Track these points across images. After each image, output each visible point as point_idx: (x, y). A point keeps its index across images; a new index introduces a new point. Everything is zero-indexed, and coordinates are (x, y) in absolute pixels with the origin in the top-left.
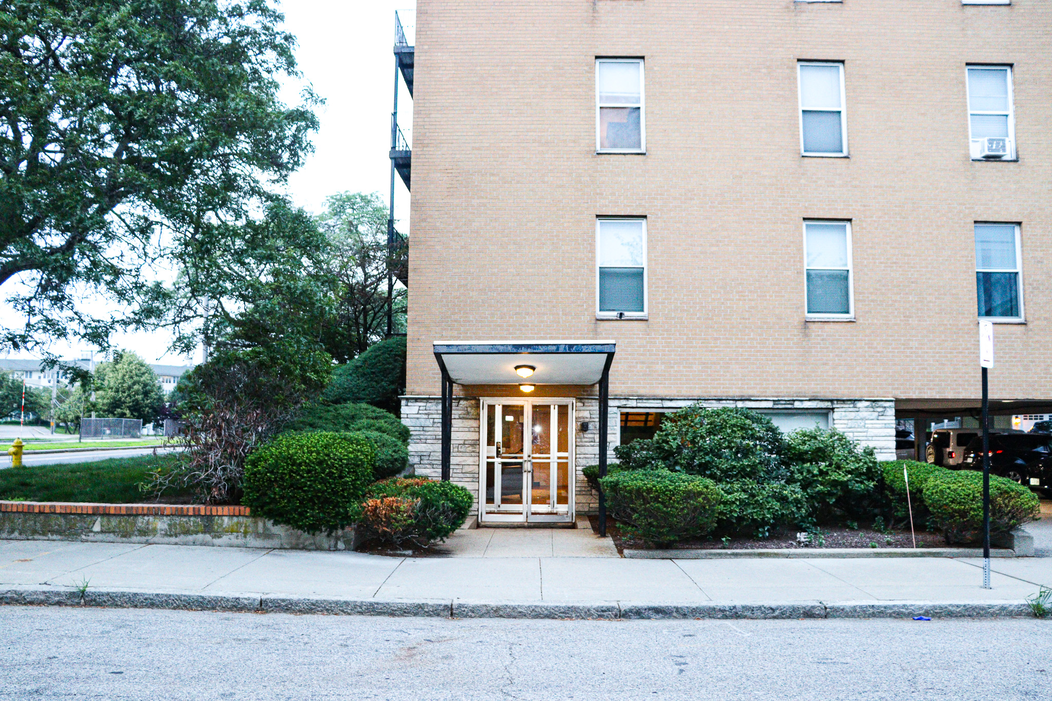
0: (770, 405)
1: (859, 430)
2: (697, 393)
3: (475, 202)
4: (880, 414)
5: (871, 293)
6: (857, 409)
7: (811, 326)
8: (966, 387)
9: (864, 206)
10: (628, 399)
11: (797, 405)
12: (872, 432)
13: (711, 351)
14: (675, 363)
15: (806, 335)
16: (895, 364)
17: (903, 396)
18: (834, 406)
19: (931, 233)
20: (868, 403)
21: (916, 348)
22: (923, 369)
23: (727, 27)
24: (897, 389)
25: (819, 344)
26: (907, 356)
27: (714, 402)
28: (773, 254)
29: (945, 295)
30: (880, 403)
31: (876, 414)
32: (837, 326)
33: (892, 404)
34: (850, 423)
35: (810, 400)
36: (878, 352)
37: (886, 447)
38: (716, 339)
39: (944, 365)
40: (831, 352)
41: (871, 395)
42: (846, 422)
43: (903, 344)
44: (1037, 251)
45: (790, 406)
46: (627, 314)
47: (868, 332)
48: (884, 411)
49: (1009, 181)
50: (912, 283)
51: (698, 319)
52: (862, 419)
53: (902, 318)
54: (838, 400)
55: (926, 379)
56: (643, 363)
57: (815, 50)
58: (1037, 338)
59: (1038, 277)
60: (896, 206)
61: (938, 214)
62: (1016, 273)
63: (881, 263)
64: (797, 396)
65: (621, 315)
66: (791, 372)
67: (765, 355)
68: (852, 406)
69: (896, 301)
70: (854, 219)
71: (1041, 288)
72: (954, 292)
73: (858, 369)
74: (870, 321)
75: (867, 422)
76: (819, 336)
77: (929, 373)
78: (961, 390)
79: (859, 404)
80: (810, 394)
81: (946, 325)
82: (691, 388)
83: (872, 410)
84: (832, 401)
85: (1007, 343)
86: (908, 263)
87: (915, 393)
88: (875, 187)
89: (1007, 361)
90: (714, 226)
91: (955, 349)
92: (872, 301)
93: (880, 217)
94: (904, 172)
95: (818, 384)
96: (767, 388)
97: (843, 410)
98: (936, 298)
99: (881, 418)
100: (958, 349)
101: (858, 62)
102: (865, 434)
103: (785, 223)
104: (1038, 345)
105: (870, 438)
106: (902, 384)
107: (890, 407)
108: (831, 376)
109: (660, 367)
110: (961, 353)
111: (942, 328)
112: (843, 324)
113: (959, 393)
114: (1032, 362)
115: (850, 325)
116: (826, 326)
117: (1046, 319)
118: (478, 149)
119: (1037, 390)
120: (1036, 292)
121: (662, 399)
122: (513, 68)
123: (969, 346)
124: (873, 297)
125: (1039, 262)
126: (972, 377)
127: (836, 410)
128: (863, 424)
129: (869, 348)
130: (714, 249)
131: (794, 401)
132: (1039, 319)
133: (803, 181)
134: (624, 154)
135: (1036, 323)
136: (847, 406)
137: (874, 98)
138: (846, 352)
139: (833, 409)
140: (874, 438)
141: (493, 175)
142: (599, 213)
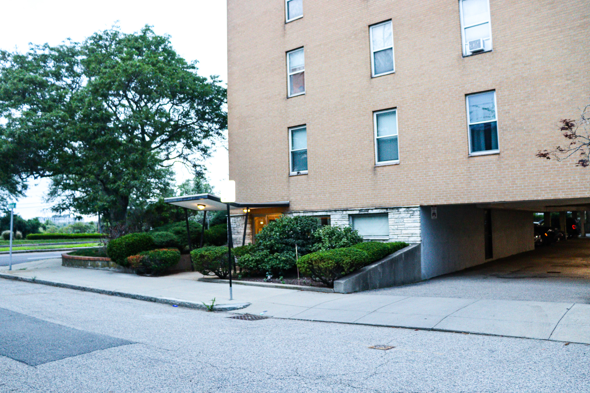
0: (357, 212)
1: (401, 224)
2: (328, 208)
3: (247, 130)
4: (412, 215)
5: (407, 147)
6: (399, 213)
7: (378, 169)
8: (462, 196)
9: (403, 98)
10: (300, 212)
11: (370, 212)
12: (407, 225)
13: (333, 187)
14: (319, 194)
15: (375, 174)
16: (420, 186)
17: (425, 204)
18: (388, 211)
19: (439, 107)
20: (404, 209)
21: (432, 176)
22: (436, 187)
23: (336, 19)
24: (422, 200)
25: (381, 178)
26: (427, 181)
27: (333, 212)
28: (359, 133)
29: (448, 142)
30: (411, 209)
31: (409, 215)
32: (390, 167)
33: (418, 209)
34: (396, 221)
35: (376, 209)
36: (412, 180)
37: (414, 233)
38: (335, 180)
39: (448, 184)
40: (388, 182)
41: (408, 204)
42: (394, 220)
43: (425, 174)
44: (505, 105)
45: (366, 213)
46: (302, 172)
47: (406, 169)
48: (413, 213)
49: (486, 65)
50: (430, 137)
51: (328, 171)
52: (402, 218)
53: (424, 159)
54: (390, 208)
55: (438, 193)
56: (306, 195)
57: (377, 18)
58: (506, 162)
59: (506, 123)
60: (420, 95)
61: (443, 95)
62: (496, 122)
63: (412, 129)
64: (372, 207)
65: (298, 173)
66: (369, 194)
67: (356, 187)
68: (397, 211)
69: (420, 150)
70: (397, 107)
71: (508, 129)
72: (453, 139)
73: (401, 190)
74: (407, 163)
75: (405, 219)
76: (381, 174)
77: (440, 189)
78: (459, 198)
79: (401, 210)
80: (377, 206)
81: (449, 160)
82: (325, 205)
83: (407, 212)
84: (387, 209)
85: (487, 167)
86: (427, 127)
87: (432, 202)
88: (409, 86)
89: (487, 179)
90: (333, 123)
91: (455, 174)
92: (408, 151)
93: (411, 103)
94: (424, 74)
95: (381, 200)
96: (358, 204)
97: (392, 213)
98: (443, 145)
99: (412, 217)
100: (457, 174)
101: (398, 17)
102: (403, 226)
103: (364, 116)
104: (507, 166)
105: (406, 228)
106: (424, 197)
107: (416, 211)
108: (388, 195)
109: (313, 196)
110: (458, 176)
111: (447, 162)
112: (393, 166)
113: (458, 200)
114: (504, 177)
115: (396, 166)
116: (385, 168)
117: (511, 149)
118: (247, 106)
119: (507, 195)
120: (505, 132)
121: (313, 212)
122: (257, 66)
123: (463, 171)
124: (408, 149)
125: (507, 113)
126: (466, 190)
127: (389, 213)
128: (402, 221)
129: (407, 178)
130: (333, 135)
131: (369, 209)
132: (507, 150)
133: (372, 91)
134: (297, 96)
135: (506, 152)
136: (394, 211)
137: (407, 35)
138: (395, 181)
139: (388, 213)
140: (408, 228)
141: (252, 116)
142: (289, 126)
